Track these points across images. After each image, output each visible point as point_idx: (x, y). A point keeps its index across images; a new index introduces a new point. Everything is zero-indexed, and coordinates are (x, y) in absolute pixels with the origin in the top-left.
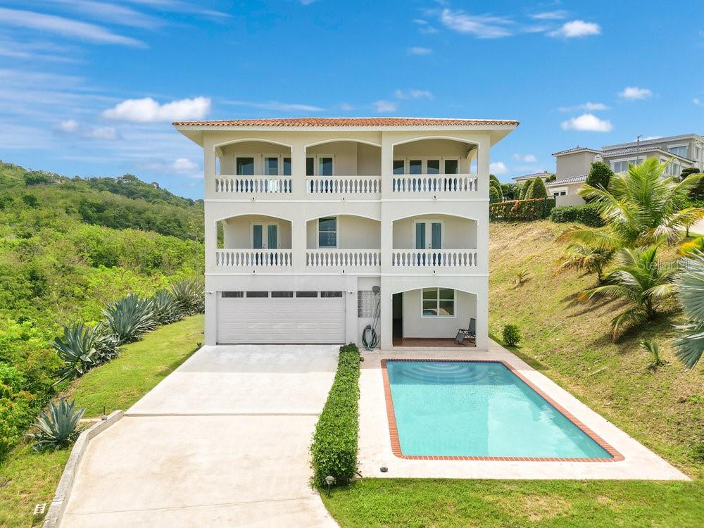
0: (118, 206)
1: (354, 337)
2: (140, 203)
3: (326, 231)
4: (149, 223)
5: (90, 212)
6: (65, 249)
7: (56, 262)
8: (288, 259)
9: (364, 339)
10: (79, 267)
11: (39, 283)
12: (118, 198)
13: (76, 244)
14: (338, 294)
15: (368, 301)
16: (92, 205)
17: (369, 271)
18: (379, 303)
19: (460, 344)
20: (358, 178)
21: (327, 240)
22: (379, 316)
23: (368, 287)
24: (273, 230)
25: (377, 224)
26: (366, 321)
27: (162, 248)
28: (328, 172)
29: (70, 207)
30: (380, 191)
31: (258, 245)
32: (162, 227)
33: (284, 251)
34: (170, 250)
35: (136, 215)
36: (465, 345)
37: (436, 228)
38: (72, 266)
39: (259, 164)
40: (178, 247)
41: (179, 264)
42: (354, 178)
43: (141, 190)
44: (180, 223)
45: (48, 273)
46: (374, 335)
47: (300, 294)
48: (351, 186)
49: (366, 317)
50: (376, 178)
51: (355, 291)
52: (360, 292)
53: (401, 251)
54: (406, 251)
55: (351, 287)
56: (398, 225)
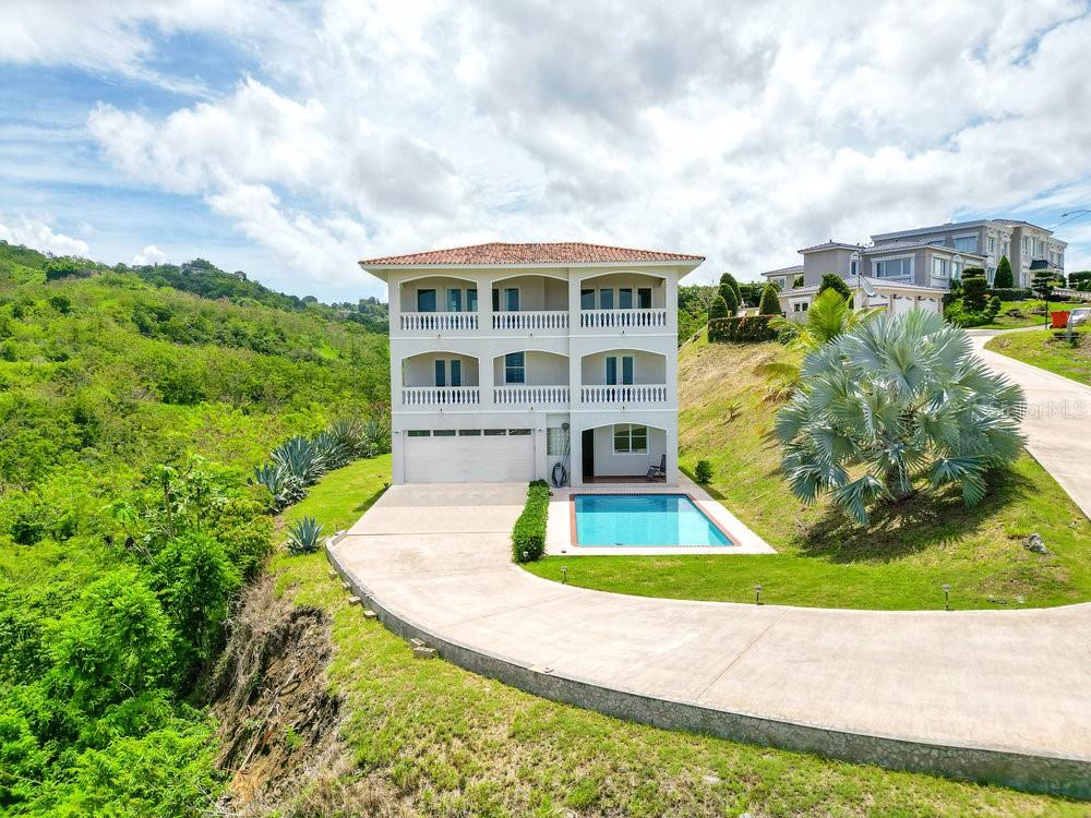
0: (189, 311)
1: (544, 474)
2: (221, 306)
3: (513, 368)
4: (236, 335)
5: (148, 320)
6: (123, 377)
7: (112, 397)
8: (476, 397)
9: (554, 477)
10: (146, 404)
11: (88, 428)
12: (188, 299)
13: (137, 368)
14: (526, 432)
15: (558, 438)
16: (152, 310)
17: (558, 408)
18: (569, 441)
19: (651, 481)
20: (546, 313)
21: (515, 376)
22: (569, 454)
23: (557, 424)
24: (456, 365)
25: (564, 361)
26: (555, 459)
27: (261, 374)
28: (513, 307)
29: (119, 313)
30: (568, 326)
31: (441, 383)
32: (257, 341)
33: (471, 389)
34: (274, 376)
35: (218, 323)
36: (656, 482)
37: (628, 362)
38: (133, 401)
39: (441, 297)
40: (285, 372)
41: (287, 396)
42: (541, 313)
43: (220, 285)
44: (282, 334)
45: (99, 412)
46: (564, 474)
47: (487, 432)
48: (539, 322)
49: (556, 454)
50: (565, 313)
51: (544, 428)
52: (549, 430)
53: (590, 388)
54: (596, 388)
55: (540, 424)
56: (587, 361)
